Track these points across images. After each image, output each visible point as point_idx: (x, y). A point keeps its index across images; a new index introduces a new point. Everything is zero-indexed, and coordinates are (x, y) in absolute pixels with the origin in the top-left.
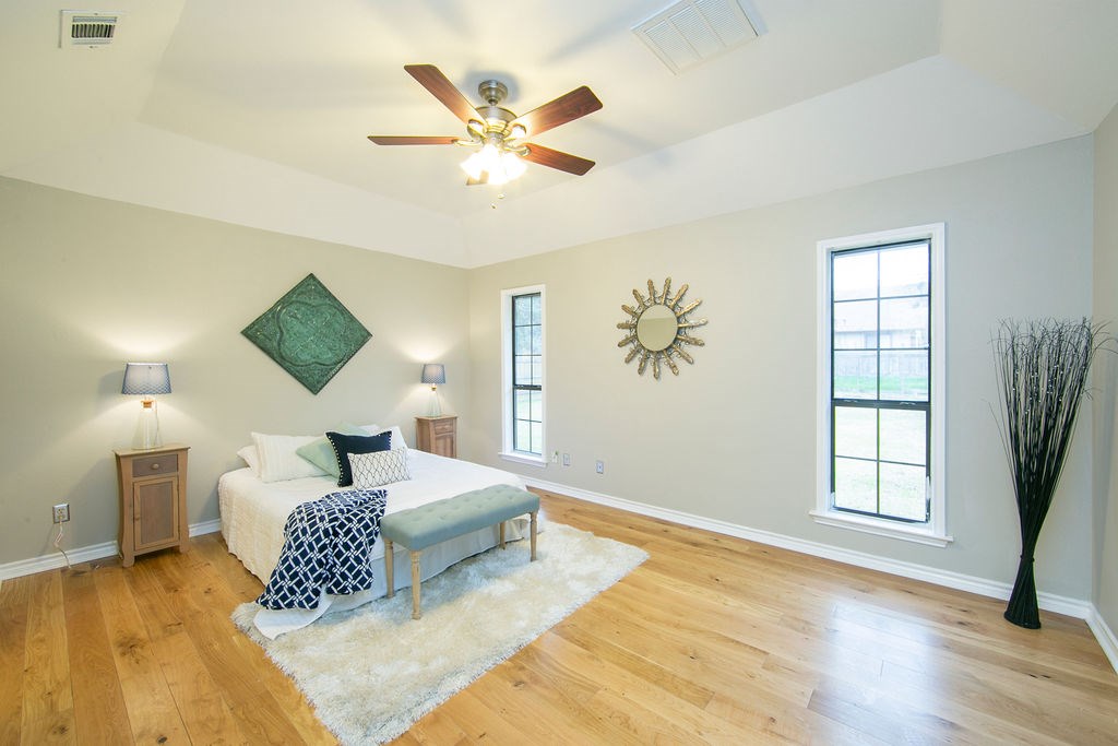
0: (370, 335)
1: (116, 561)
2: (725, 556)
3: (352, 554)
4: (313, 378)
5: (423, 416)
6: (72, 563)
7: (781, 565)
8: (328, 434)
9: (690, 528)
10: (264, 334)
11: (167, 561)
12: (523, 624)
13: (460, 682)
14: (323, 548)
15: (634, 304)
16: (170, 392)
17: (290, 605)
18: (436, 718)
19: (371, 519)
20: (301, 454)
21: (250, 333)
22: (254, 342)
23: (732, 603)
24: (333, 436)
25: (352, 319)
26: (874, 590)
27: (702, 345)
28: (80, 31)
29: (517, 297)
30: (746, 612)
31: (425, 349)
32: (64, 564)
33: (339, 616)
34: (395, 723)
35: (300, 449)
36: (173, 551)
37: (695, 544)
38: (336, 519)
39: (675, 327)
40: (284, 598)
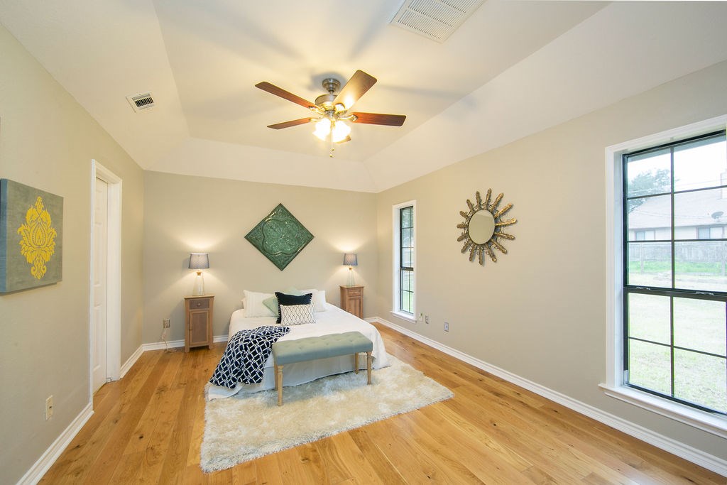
0: (312, 237)
1: (183, 348)
2: (517, 408)
3: (253, 361)
4: (281, 262)
5: (345, 285)
6: (169, 347)
7: (564, 426)
8: (276, 293)
9: (503, 381)
10: (257, 238)
11: (202, 352)
12: (333, 423)
13: (276, 448)
14: (239, 356)
15: (467, 210)
16: (209, 267)
17: (223, 384)
18: (250, 465)
19: (267, 344)
20: (265, 303)
21: (249, 237)
22: (251, 242)
23: (494, 446)
24: (278, 294)
25: (303, 227)
26: (648, 468)
27: (513, 239)
28: (139, 103)
29: (403, 209)
30: (501, 455)
31: (348, 245)
32: (165, 348)
33: (246, 396)
34: (227, 461)
35: (264, 301)
36: (206, 348)
37: (497, 394)
38: (248, 341)
39: (493, 225)
40: (220, 380)
